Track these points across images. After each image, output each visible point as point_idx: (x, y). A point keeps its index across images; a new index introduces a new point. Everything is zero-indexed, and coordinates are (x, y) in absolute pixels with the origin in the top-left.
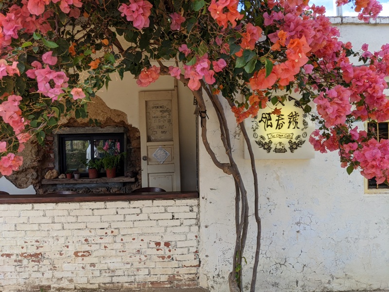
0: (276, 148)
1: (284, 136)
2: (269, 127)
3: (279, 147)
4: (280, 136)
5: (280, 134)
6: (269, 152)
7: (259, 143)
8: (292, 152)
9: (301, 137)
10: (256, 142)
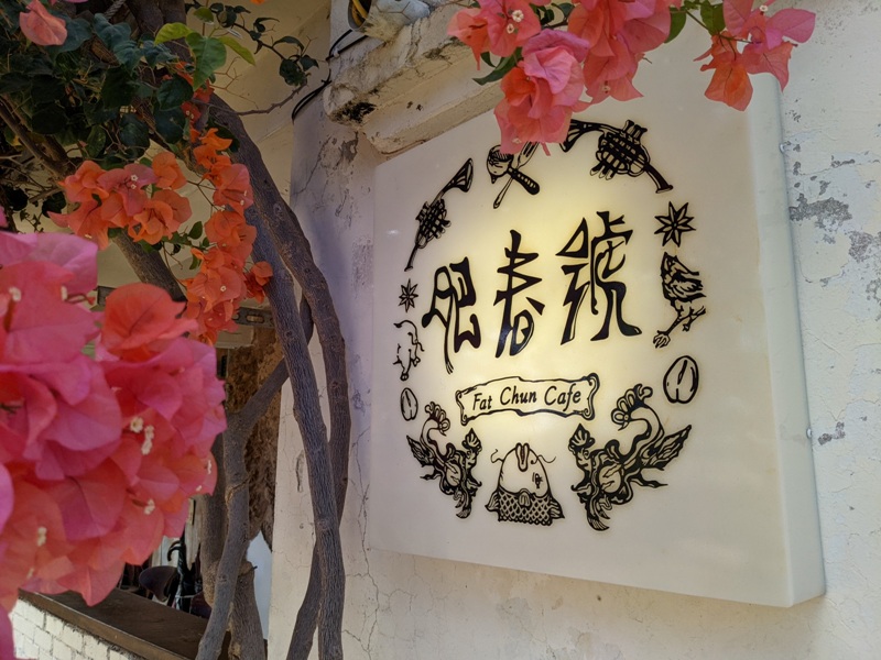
0: (500, 489)
3: (517, 480)
4: (519, 400)
5: (523, 388)
6: (466, 510)
9: (658, 401)
10: (412, 443)
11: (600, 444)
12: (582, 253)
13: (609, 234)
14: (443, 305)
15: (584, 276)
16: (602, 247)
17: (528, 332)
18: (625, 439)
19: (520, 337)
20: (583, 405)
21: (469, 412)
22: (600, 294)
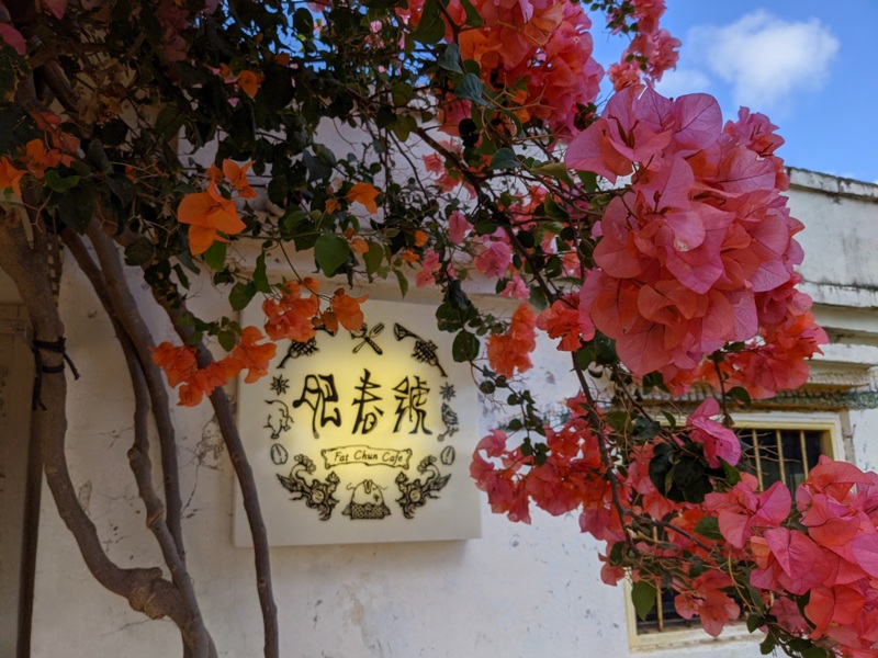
0: (352, 503)
1: (380, 460)
2: (330, 424)
3: (362, 498)
4: (367, 459)
5: (368, 452)
6: (327, 516)
7: (292, 484)
8: (407, 515)
9: (438, 463)
10: (281, 479)
11: (411, 480)
12: (406, 392)
13: (419, 387)
14: (313, 398)
15: (406, 403)
16: (415, 392)
17: (373, 424)
18: (423, 479)
19: (368, 426)
20: (403, 462)
21: (331, 462)
22: (414, 413)
